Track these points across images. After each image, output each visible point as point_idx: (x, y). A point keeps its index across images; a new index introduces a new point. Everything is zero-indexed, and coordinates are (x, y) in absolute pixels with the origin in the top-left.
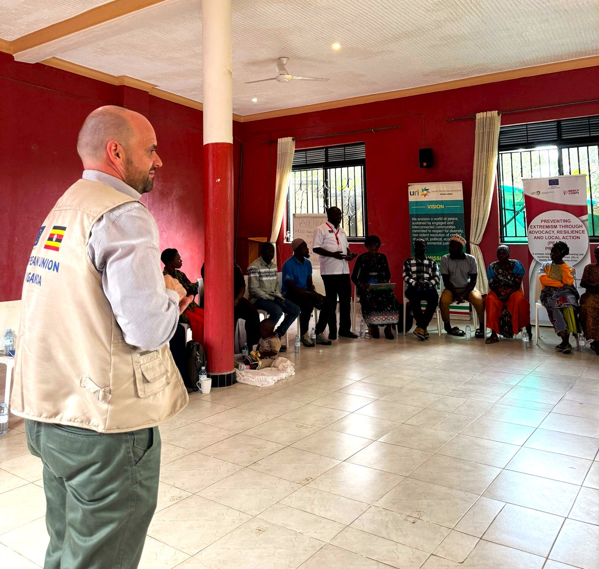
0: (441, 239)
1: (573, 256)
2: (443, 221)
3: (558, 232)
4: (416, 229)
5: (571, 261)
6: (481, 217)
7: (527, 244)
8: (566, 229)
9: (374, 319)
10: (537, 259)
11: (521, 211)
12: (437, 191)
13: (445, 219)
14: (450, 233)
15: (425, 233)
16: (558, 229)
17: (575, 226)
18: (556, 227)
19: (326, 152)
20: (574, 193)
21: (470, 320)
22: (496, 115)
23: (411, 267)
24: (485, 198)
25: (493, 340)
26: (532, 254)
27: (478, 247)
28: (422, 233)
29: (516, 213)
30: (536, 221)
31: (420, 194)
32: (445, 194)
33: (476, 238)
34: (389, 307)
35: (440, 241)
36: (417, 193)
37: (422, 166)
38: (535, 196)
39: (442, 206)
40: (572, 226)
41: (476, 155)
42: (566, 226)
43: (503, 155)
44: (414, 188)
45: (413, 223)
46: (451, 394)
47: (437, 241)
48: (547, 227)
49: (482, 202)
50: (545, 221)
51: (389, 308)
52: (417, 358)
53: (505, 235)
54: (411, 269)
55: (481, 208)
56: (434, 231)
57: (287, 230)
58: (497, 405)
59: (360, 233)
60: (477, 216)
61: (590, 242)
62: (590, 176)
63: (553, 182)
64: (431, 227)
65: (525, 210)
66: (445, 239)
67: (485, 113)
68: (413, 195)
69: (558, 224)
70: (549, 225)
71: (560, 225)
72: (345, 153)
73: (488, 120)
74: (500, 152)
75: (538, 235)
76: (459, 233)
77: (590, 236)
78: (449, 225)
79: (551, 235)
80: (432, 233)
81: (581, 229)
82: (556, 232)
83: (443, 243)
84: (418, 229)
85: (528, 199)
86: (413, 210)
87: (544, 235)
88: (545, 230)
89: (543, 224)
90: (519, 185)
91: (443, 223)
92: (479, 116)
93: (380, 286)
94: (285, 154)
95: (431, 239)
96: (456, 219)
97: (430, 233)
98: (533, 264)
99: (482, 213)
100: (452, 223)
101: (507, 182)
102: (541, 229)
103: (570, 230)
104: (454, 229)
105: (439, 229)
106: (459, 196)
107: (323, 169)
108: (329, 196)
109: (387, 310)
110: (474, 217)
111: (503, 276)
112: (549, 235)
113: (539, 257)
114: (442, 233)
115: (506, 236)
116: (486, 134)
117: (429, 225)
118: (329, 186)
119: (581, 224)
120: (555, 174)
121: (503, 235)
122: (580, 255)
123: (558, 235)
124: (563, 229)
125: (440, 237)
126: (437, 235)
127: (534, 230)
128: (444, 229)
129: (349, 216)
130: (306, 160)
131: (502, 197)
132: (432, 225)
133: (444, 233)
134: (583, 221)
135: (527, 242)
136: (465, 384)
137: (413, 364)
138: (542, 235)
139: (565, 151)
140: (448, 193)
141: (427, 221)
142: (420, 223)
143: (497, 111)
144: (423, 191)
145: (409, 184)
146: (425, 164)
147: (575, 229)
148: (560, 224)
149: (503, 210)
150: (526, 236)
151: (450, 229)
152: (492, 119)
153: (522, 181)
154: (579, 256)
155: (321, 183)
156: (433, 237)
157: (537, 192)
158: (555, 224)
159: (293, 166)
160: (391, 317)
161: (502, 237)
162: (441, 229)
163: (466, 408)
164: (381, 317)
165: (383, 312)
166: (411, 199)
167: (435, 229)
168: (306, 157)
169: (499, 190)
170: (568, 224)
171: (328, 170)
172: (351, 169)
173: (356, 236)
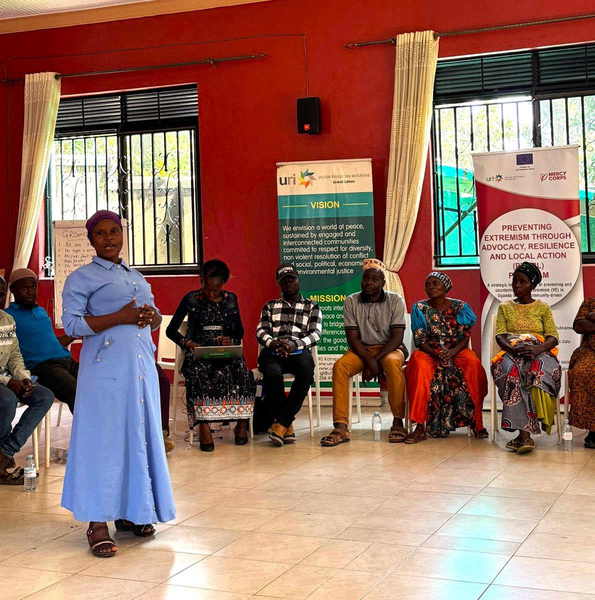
0: (334, 264)
1: (554, 287)
2: (338, 231)
3: (530, 246)
4: (290, 247)
5: (552, 295)
6: (403, 221)
7: (478, 268)
8: (544, 241)
9: (207, 410)
10: (496, 295)
11: (470, 211)
12: (329, 177)
13: (342, 227)
14: (350, 253)
15: (306, 254)
16: (531, 241)
17: (559, 236)
18: (527, 237)
19: (123, 102)
20: (558, 178)
21: (381, 406)
22: (431, 38)
23: (272, 314)
24: (409, 189)
25: (418, 437)
26: (486, 285)
27: (395, 276)
28: (301, 254)
29: (461, 215)
30: (495, 228)
31: (298, 181)
32: (341, 182)
33: (394, 261)
34: (235, 388)
35: (331, 268)
36: (292, 180)
37: (301, 130)
38: (493, 184)
39: (336, 204)
40: (553, 236)
41: (395, 110)
42: (544, 236)
43: (441, 110)
44: (286, 171)
45: (285, 236)
46: (343, 536)
47: (326, 268)
48: (513, 237)
49: (405, 196)
50: (509, 228)
51: (234, 392)
52: (287, 477)
53: (442, 254)
54: (271, 318)
55: (404, 206)
56: (322, 249)
57: (46, 255)
58: (424, 550)
59: (189, 257)
60: (396, 221)
61: (583, 263)
62: (585, 148)
63: (524, 159)
64: (317, 243)
65: (476, 209)
66: (340, 264)
67: (412, 34)
68: (286, 183)
69: (530, 232)
70: (516, 235)
71: (534, 235)
72: (159, 105)
73: (417, 47)
74: (436, 107)
75: (497, 252)
76: (365, 252)
77: (583, 253)
78: (348, 238)
79: (519, 252)
80: (318, 253)
81: (568, 240)
82: (526, 246)
83: (338, 271)
84: (293, 247)
85: (481, 189)
86: (285, 212)
87: (507, 252)
88: (509, 242)
89: (506, 232)
90: (467, 165)
91: (336, 235)
92: (402, 39)
93: (215, 351)
94: (40, 107)
95: (316, 265)
96: (361, 226)
97: (314, 254)
98: (488, 303)
99: (404, 215)
100: (353, 234)
101: (447, 160)
102: (503, 242)
103: (549, 242)
104: (356, 245)
105: (330, 246)
106: (366, 186)
107: (118, 136)
108: (129, 188)
109: (232, 394)
110: (391, 223)
111: (440, 327)
112: (515, 251)
113: (498, 291)
114: (334, 253)
115: (445, 256)
116: (414, 72)
117: (313, 239)
118: (129, 168)
119: (569, 231)
120: (527, 145)
121: (440, 253)
122: (566, 285)
123: (530, 251)
124: (539, 241)
125: (331, 260)
126: (327, 257)
127: (491, 243)
128: (339, 245)
129: (168, 226)
130: (83, 119)
131: (438, 188)
132: (318, 239)
133: (340, 252)
134: (571, 227)
135: (478, 265)
136: (368, 516)
137: (277, 488)
138: (503, 251)
139: (544, 104)
140: (347, 179)
141: (309, 232)
142: (297, 236)
143: (432, 32)
144: (303, 176)
145: (279, 164)
146: (307, 127)
147: (560, 241)
148: (534, 231)
149: (440, 211)
150: (477, 255)
151: (350, 245)
152: (423, 45)
153: (471, 158)
154: (564, 287)
155: (114, 164)
156: (320, 261)
157: (497, 177)
158: (526, 233)
159: (56, 129)
160: (236, 407)
161: (438, 257)
162: (333, 246)
163: (370, 559)
164: (219, 407)
165: (222, 398)
166: (282, 191)
167: (323, 246)
168: (83, 112)
169: (434, 173)
170: (547, 232)
171: (128, 137)
172: (171, 135)
173: (181, 264)
